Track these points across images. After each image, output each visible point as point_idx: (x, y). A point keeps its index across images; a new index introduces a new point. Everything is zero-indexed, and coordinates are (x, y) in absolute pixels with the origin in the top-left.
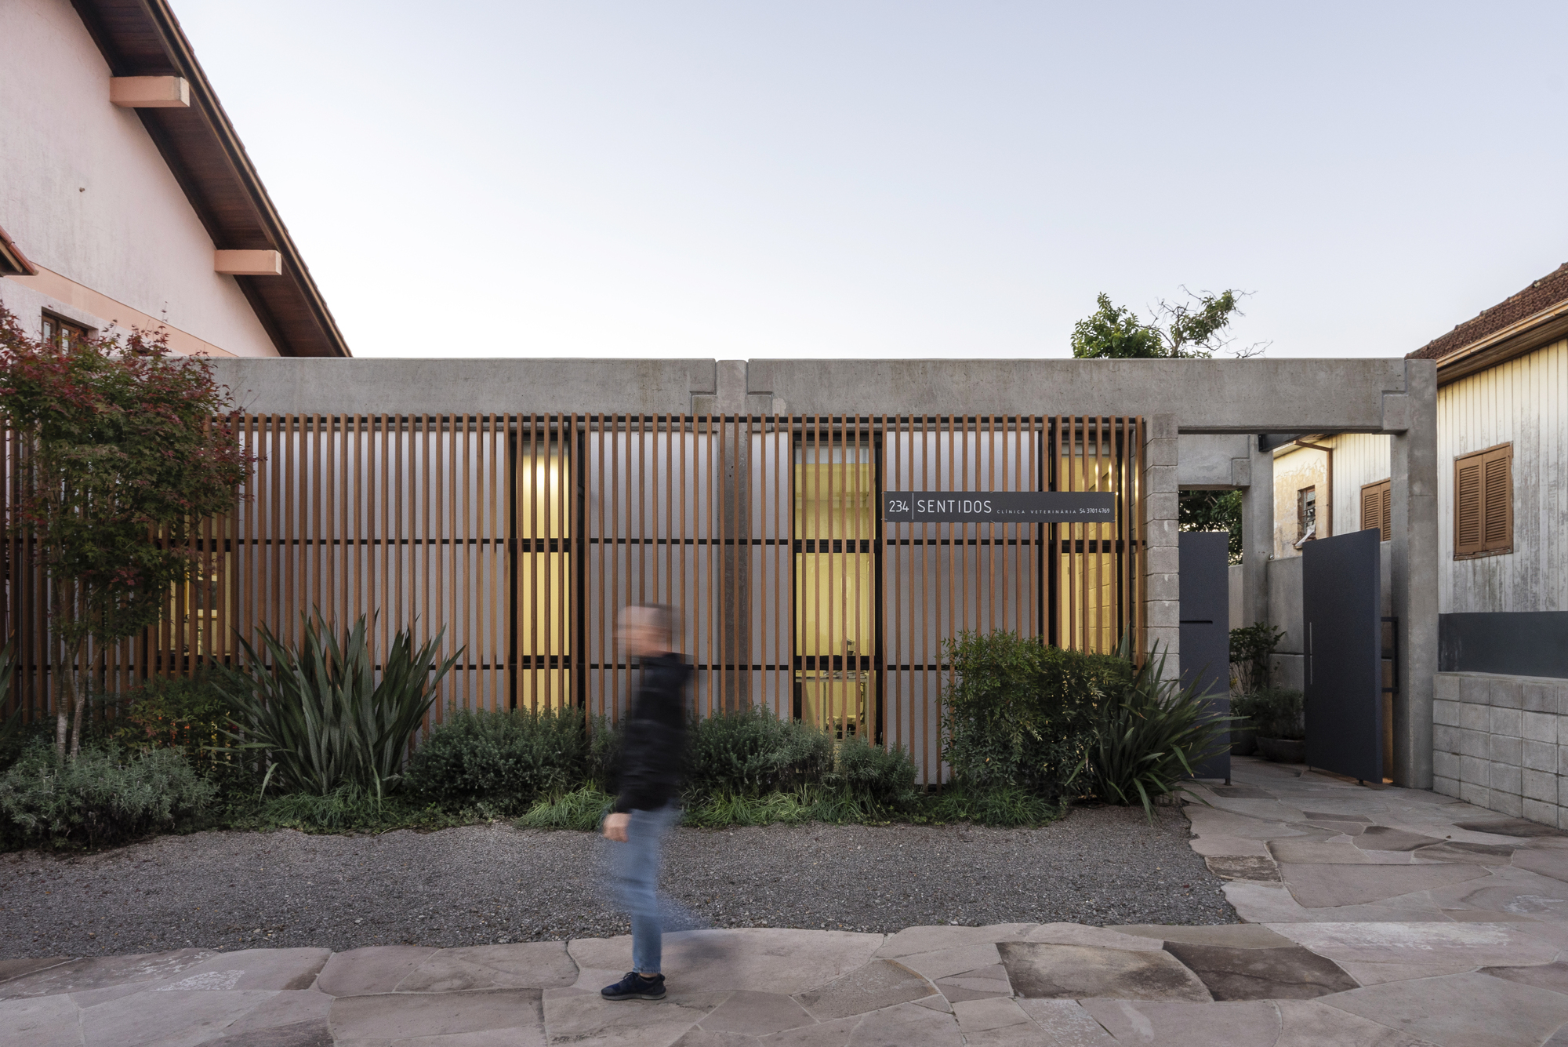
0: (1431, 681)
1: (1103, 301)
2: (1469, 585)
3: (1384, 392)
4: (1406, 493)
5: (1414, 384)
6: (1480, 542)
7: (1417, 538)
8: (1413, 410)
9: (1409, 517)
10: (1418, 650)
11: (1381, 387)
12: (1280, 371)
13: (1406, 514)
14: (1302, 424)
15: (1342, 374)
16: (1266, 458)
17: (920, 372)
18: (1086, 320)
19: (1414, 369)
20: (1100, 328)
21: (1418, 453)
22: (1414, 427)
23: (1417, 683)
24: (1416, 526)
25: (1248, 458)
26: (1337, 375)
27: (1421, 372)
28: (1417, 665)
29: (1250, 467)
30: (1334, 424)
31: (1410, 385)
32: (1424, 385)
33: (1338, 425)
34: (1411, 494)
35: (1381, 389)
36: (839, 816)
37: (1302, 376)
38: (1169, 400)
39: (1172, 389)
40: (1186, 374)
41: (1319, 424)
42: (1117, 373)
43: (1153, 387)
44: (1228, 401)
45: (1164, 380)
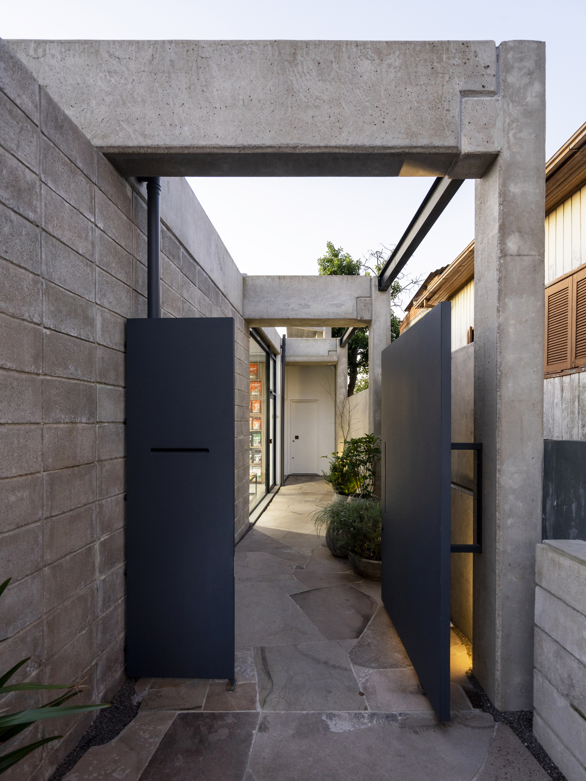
0: (531, 548)
1: (330, 246)
2: (556, 401)
3: (465, 93)
4: (495, 253)
5: (510, 79)
6: (569, 360)
7: (512, 322)
8: (508, 120)
9: (500, 291)
10: (511, 497)
11: (459, 84)
12: (299, 58)
13: (496, 284)
14: (333, 143)
15: (397, 64)
16: (384, 296)
19: (510, 56)
21: (515, 189)
22: (509, 147)
23: (509, 548)
24: (511, 303)
25: (370, 297)
26: (390, 65)
27: (521, 60)
28: (510, 521)
29: (371, 303)
30: (385, 143)
31: (504, 81)
32: (526, 80)
33: (390, 144)
34: (504, 254)
35: (458, 88)
37: (335, 66)
38: (124, 103)
39: (130, 86)
40: (151, 62)
41: (359, 143)
42: (42, 59)
43: (100, 83)
44: (218, 106)
45: (116, 72)
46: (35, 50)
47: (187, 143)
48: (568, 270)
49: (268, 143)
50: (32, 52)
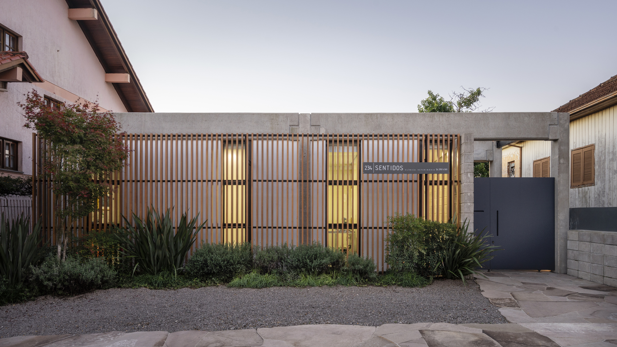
0: (566, 233)
1: (430, 93)
2: (576, 197)
3: (550, 125)
4: (557, 163)
5: (561, 122)
6: (581, 182)
7: (562, 180)
8: (560, 132)
9: (559, 172)
10: (562, 222)
11: (549, 123)
12: (510, 117)
13: (558, 170)
14: (518, 137)
15: (534, 118)
16: (499, 150)
17: (375, 118)
18: (425, 100)
19: (561, 116)
20: (430, 103)
21: (562, 148)
22: (561, 138)
23: (561, 234)
24: (561, 175)
25: (493, 150)
26: (532, 118)
27: (564, 117)
28: (561, 227)
29: (493, 153)
30: (531, 137)
31: (560, 122)
32: (565, 122)
34: (560, 163)
35: (548, 124)
36: (348, 283)
37: (519, 119)
38: (469, 128)
39: (470, 124)
40: (475, 118)
41: (525, 137)
42: (449, 118)
43: (463, 123)
44: (491, 128)
45: (467, 121)
46: (448, 116)
47: (483, 137)
48: (581, 146)
49: (503, 137)
50: (447, 116)
